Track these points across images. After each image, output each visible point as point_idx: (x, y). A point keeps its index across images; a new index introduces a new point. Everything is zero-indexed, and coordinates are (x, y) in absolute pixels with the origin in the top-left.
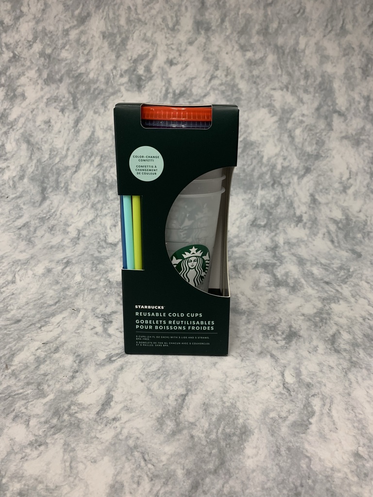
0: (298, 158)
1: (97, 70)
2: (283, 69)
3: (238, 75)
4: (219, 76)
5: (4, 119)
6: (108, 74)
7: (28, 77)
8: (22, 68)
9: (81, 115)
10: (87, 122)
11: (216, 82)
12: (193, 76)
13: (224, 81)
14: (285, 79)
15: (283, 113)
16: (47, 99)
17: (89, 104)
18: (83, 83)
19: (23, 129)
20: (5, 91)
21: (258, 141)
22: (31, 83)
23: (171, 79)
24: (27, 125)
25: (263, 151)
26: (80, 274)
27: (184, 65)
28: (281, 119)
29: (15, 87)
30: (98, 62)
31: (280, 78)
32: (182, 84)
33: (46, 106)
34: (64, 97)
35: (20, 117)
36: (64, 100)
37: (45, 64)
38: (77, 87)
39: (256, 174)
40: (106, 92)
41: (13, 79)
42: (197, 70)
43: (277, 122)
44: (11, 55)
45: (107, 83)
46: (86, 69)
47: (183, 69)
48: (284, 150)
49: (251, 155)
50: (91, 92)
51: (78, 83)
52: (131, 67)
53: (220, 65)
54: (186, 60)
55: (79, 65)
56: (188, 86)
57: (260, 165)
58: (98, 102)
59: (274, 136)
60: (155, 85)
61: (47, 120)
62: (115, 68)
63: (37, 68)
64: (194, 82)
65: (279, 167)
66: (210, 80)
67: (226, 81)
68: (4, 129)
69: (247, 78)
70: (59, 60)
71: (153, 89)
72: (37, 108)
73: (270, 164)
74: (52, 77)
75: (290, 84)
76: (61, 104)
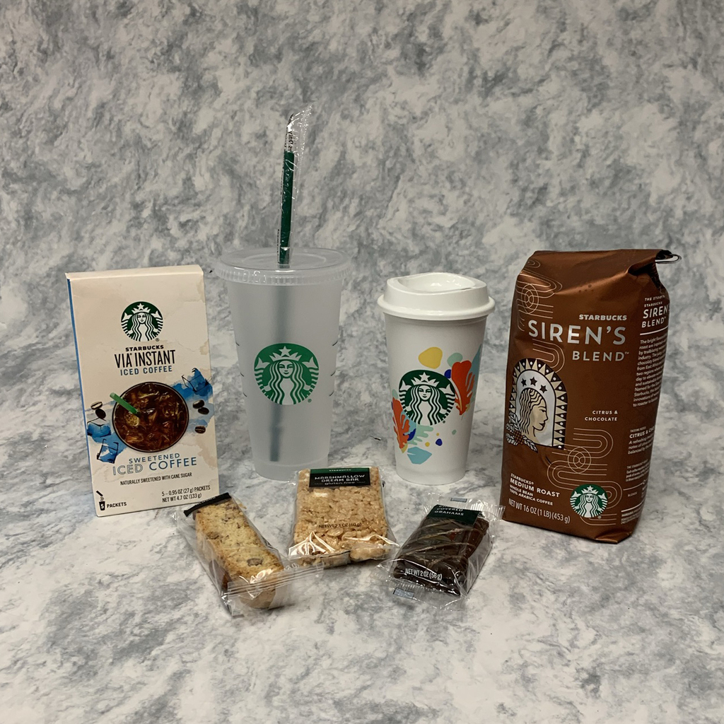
0: (713, 197)
1: (343, 35)
2: (688, 27)
3: (602, 41)
4: (565, 42)
5: (186, 131)
6: (363, 43)
7: (220, 53)
8: (209, 35)
9: (320, 122)
10: (331, 134)
11: (561, 54)
12: (520, 44)
13: (575, 53)
14: (691, 45)
15: (685, 112)
16: (258, 93)
17: (332, 100)
18: (318, 60)
19: (220, 148)
20: (183, 80)
21: (640, 165)
22: (227, 63)
23: (478, 50)
24: (226, 142)
25: (651, 184)
26: (367, 393)
27: (502, 24)
28: (681, 123)
29: (200, 71)
30: (345, 20)
31: (680, 44)
32: (499, 61)
33: (257, 106)
34: (287, 90)
35: (213, 126)
36: (287, 93)
37: (250, 26)
38: (309, 69)
39: (637, 227)
40: (362, 77)
41: (194, 56)
42: (526, 31)
43: (675, 128)
44: (188, 11)
45: (362, 60)
46: (324, 35)
47: (499, 31)
48: (688, 182)
49: (628, 192)
50: (335, 78)
51: (309, 60)
52: (404, 29)
53: (568, 22)
54: (504, 12)
55: (309, 27)
56: (509, 63)
57: (644, 209)
58: (348, 97)
59: (669, 155)
60: (449, 62)
61: (261, 132)
62: (375, 31)
63: (234, 35)
64: (521, 56)
65: (679, 213)
66: (551, 51)
67: (579, 53)
68: (188, 151)
69: (620, 46)
70: (273, 18)
71: (446, 70)
72: (242, 110)
73: (663, 207)
74: (263, 52)
75: (700, 55)
76: (283, 102)
